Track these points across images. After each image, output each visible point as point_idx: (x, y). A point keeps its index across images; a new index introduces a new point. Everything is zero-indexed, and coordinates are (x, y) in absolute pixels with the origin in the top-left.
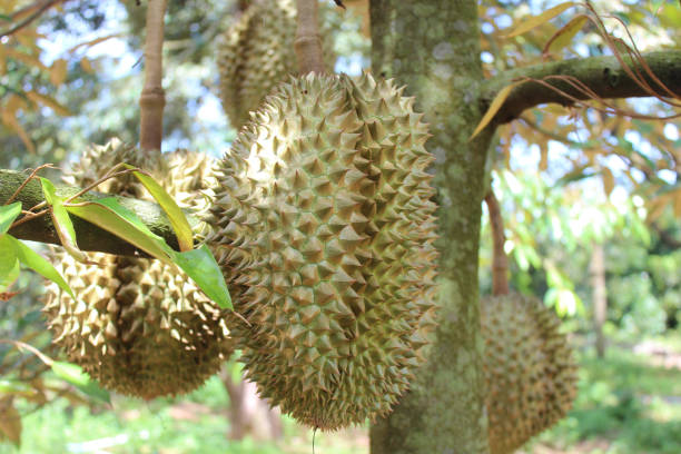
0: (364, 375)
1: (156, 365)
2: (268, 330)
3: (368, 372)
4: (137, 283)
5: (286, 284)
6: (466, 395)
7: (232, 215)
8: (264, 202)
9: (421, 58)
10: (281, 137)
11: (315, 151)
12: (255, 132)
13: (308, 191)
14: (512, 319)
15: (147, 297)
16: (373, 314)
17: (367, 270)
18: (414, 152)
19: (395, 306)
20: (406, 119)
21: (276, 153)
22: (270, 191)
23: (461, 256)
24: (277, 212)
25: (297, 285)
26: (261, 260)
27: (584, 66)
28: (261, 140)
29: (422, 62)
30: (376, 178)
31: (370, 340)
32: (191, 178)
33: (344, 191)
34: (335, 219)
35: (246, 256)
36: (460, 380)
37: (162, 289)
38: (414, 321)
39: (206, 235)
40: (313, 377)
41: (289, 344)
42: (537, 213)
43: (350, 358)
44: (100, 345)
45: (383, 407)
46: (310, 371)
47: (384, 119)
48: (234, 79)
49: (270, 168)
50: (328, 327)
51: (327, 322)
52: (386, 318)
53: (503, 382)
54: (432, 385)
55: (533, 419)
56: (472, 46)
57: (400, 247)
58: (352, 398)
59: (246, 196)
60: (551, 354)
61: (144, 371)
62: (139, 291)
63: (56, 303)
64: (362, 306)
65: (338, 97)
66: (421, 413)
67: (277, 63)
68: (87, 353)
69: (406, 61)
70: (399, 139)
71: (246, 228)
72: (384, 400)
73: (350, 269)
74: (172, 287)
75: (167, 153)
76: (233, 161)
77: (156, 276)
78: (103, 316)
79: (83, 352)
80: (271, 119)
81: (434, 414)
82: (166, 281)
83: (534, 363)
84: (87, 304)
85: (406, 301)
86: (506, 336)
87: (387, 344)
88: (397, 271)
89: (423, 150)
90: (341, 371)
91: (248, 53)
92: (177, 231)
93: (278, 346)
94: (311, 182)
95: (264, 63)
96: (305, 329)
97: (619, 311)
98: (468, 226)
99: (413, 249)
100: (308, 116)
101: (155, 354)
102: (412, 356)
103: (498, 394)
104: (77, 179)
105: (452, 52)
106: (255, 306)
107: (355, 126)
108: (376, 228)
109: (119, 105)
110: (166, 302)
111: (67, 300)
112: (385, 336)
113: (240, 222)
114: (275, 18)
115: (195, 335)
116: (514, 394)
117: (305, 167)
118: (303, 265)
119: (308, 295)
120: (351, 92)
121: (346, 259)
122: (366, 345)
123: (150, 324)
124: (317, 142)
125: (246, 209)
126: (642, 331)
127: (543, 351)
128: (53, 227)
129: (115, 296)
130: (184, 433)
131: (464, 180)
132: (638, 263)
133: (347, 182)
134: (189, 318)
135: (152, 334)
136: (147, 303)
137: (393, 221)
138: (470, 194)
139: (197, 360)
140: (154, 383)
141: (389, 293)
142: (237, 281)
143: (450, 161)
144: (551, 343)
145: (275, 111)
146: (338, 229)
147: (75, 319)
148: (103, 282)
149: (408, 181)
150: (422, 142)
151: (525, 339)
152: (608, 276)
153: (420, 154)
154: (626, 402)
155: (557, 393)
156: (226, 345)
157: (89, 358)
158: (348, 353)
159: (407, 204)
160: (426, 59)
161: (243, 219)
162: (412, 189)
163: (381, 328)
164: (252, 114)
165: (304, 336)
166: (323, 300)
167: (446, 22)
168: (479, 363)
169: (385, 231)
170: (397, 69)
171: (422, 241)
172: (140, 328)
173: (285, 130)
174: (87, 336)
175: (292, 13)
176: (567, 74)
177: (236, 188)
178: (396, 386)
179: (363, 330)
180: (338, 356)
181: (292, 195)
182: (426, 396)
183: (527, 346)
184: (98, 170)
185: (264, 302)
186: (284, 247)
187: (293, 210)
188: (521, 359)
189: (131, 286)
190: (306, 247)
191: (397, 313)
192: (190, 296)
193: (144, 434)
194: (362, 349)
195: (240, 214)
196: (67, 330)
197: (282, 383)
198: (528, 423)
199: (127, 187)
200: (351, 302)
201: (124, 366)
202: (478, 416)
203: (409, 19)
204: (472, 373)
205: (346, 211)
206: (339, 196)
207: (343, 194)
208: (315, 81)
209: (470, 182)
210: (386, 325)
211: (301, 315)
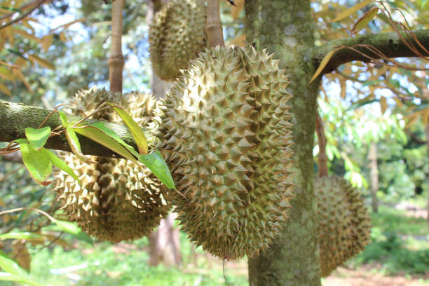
0: (254, 227)
1: (122, 222)
2: (197, 201)
3: (256, 225)
4: (111, 173)
5: (207, 173)
6: (307, 237)
7: (173, 132)
8: (194, 124)
9: (277, 34)
10: (202, 86)
11: (224, 94)
12: (186, 82)
13: (220, 117)
14: (331, 191)
15: (117, 181)
16: (258, 190)
17: (254, 164)
18: (280, 93)
19: (271, 185)
20: (276, 73)
21: (199, 95)
22: (197, 118)
23: (303, 154)
24: (202, 131)
25: (214, 174)
26: (192, 159)
27: (377, 38)
28: (190, 87)
29: (278, 37)
30: (259, 109)
31: (257, 206)
32: (141, 109)
33: (241, 117)
34: (236, 134)
35: (182, 157)
36: (303, 228)
37: (126, 176)
38: (282, 194)
39: (156, 144)
40: (223, 229)
41: (210, 209)
42: (338, 124)
43: (245, 216)
44: (89, 211)
45: (264, 245)
46: (222, 225)
47: (263, 73)
48: (158, 47)
49: (197, 104)
50: (232, 198)
51: (232, 196)
52: (266, 192)
53: (326, 229)
54: (287, 232)
55: (345, 250)
56: (308, 27)
57: (273, 150)
58: (247, 240)
59: (182, 121)
60: (355, 211)
61: (115, 226)
62: (112, 178)
63: (62, 185)
64: (252, 185)
65: (235, 60)
66: (280, 249)
67: (185, 37)
68: (81, 215)
69: (268, 36)
70: (272, 85)
71: (182, 140)
72: (264, 242)
73: (245, 164)
74: (132, 175)
75: (126, 94)
76: (172, 100)
77: (122, 168)
78: (91, 193)
79: (79, 215)
80: (195, 74)
81: (288, 249)
82: (128, 171)
83: (345, 217)
84: (81, 186)
85: (278, 182)
86: (328, 201)
87: (267, 208)
88: (272, 165)
89: (285, 91)
90: (240, 224)
91: (167, 31)
92: (137, 142)
93: (203, 210)
94: (222, 112)
95: (177, 37)
96: (219, 200)
97: (386, 184)
98: (307, 135)
99: (281, 151)
100: (219, 73)
101: (122, 216)
102: (281, 215)
103: (324, 236)
104: (73, 110)
105: (296, 30)
106: (188, 187)
107: (245, 78)
108: (259, 139)
109: (78, 60)
110: (129, 184)
111: (68, 184)
112: (266, 203)
113: (178, 137)
114: (183, 10)
115: (145, 204)
116: (333, 236)
117: (218, 103)
118: (218, 162)
119: (221, 180)
120: (242, 57)
121: (243, 158)
122: (255, 209)
123: (119, 197)
124: (224, 88)
125: (182, 129)
126: (401, 195)
127: (350, 210)
128: (67, 141)
129: (98, 181)
130: (122, 262)
131: (304, 107)
132: (398, 154)
133: (242, 112)
134: (142, 193)
135: (120, 204)
136: (117, 185)
137: (269, 134)
138: (308, 116)
139: (146, 219)
140: (121, 233)
141: (267, 178)
142: (177, 172)
143: (296, 96)
144: (355, 205)
145: (197, 69)
146: (237, 140)
147: (74, 195)
148: (90, 173)
149: (278, 111)
150: (285, 86)
151: (340, 203)
152: (379, 162)
153: (284, 94)
154: (392, 239)
155: (359, 235)
156: (163, 209)
157: (82, 218)
158: (244, 213)
159: (278, 124)
160: (280, 34)
161: (181, 134)
162: (280, 115)
163: (263, 198)
164: (182, 71)
165: (218, 204)
166: (229, 182)
167: (292, 12)
168: (314, 217)
169: (265, 141)
170: (263, 41)
171: (285, 146)
172: (113, 200)
173: (205, 81)
174: (81, 205)
175: (194, 5)
176: (366, 43)
177: (176, 116)
178: (271, 232)
179: (253, 200)
180: (238, 215)
181: (211, 120)
182: (283, 238)
183: (341, 207)
184: (85, 105)
185: (194, 184)
186: (207, 151)
187: (211, 129)
188: (337, 215)
189: (107, 175)
190: (219, 152)
191: (272, 189)
192: (142, 180)
193: (97, 263)
194: (252, 211)
195: (178, 132)
196: (69, 202)
197: (204, 232)
198: (342, 253)
199: (103, 115)
200: (245, 183)
201: (103, 223)
202: (314, 250)
203: (269, 10)
204: (310, 224)
205: (242, 129)
206: (238, 120)
207: (240, 119)
208: (220, 51)
209: (308, 109)
210: (266, 197)
211: (217, 192)
